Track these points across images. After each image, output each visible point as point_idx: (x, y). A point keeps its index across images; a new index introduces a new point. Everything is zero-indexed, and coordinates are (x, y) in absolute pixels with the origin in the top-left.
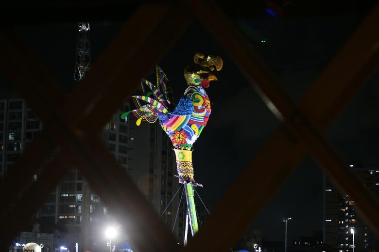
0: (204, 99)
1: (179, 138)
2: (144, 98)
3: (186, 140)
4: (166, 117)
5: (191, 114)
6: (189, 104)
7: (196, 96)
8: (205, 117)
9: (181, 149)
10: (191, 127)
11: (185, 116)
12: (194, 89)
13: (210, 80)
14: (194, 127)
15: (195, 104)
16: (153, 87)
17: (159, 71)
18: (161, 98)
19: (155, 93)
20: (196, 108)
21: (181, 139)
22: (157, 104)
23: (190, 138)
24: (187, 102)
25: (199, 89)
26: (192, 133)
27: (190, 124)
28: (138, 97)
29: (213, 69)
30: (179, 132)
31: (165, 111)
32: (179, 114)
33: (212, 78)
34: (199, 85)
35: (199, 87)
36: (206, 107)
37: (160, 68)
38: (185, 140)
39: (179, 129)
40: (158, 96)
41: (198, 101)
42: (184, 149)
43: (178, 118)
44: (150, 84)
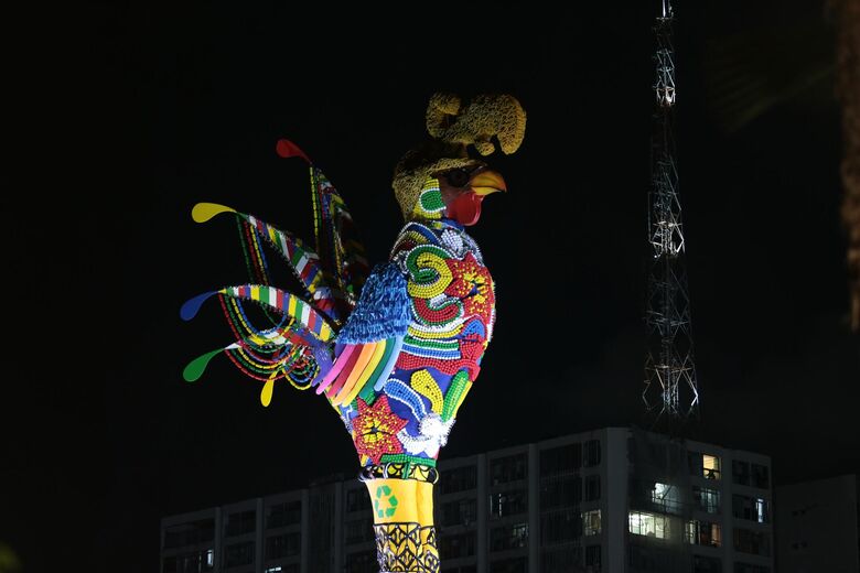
0: (452, 268)
1: (374, 431)
2: (255, 293)
3: (399, 435)
4: (325, 353)
5: (401, 329)
6: (392, 291)
7: (421, 259)
8: (460, 338)
9: (381, 476)
10: (408, 382)
11: (383, 343)
12: (417, 235)
13: (482, 192)
14: (423, 382)
15: (420, 291)
16: (292, 249)
17: (318, 185)
18: (318, 286)
19: (299, 269)
20: (421, 304)
21: (380, 436)
22: (299, 310)
23: (415, 430)
24: (387, 284)
25: (439, 233)
26: (419, 408)
27: (404, 374)
28: (236, 291)
29: (488, 150)
30: (371, 406)
31: (325, 332)
32: (362, 336)
33: (485, 186)
34: (443, 219)
35: (439, 225)
36: (462, 299)
37: (322, 176)
38: (393, 437)
39: (369, 399)
40: (310, 278)
41: (432, 278)
42: (391, 476)
43: (358, 350)
44: (282, 237)
